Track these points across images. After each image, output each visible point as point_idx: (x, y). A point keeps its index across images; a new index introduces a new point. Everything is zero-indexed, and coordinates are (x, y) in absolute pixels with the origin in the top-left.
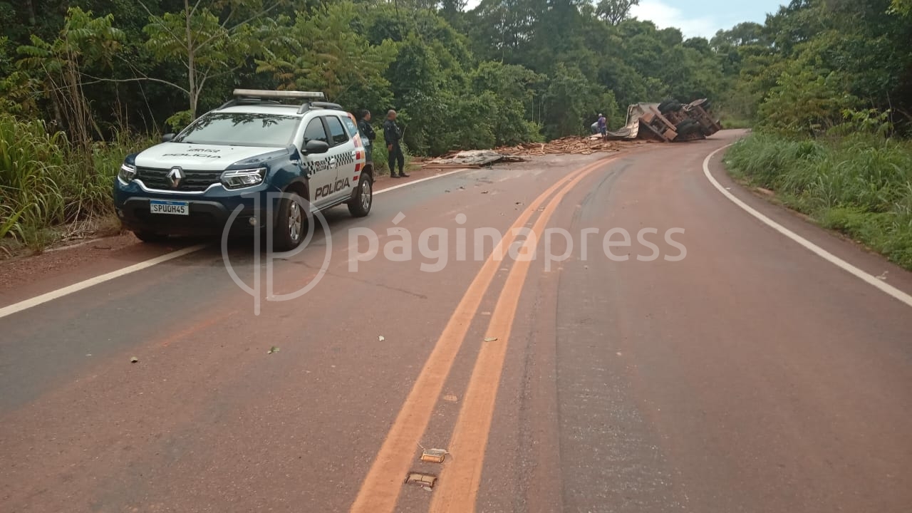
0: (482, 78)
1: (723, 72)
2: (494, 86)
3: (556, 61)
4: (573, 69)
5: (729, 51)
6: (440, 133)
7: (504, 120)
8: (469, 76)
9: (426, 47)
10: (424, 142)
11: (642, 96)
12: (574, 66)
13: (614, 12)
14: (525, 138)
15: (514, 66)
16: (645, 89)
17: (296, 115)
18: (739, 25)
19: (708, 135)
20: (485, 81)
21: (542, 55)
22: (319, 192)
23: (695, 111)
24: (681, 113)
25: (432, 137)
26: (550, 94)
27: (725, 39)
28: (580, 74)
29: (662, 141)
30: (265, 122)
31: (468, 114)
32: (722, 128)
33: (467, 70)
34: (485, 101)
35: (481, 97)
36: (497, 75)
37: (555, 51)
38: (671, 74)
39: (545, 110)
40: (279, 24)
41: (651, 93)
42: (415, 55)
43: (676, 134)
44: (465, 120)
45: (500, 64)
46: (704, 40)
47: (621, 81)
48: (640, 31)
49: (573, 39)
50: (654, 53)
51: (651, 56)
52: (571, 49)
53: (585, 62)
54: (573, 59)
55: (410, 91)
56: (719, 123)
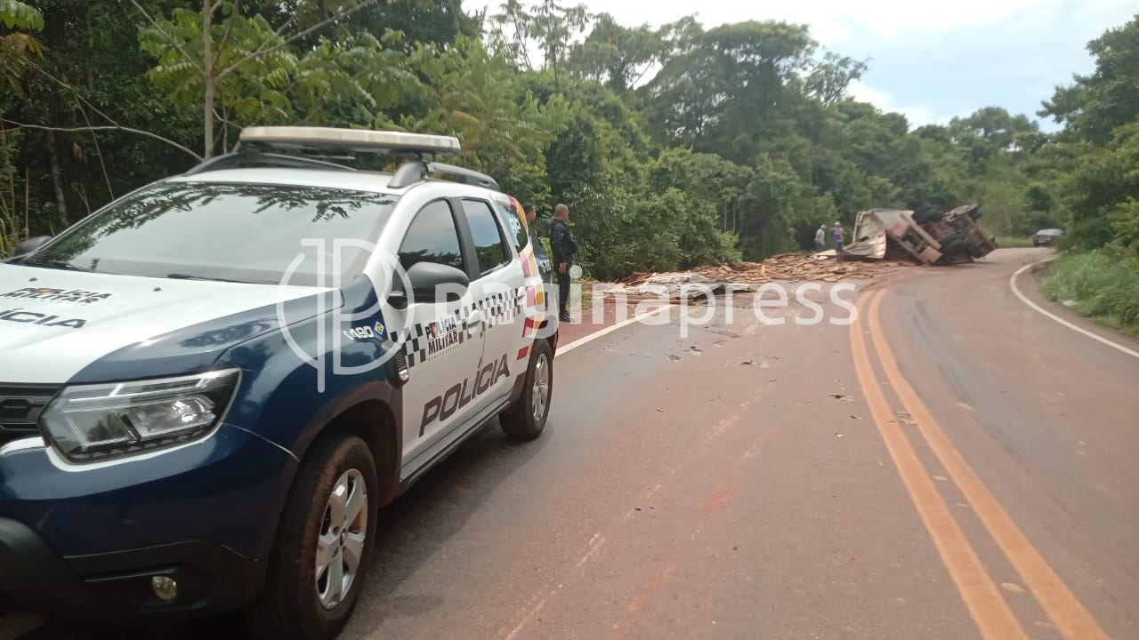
0: (665, 171)
1: (967, 171)
2: (679, 182)
3: (758, 151)
4: (781, 161)
5: (973, 145)
6: (607, 243)
7: (691, 229)
8: (645, 169)
9: (596, 123)
10: (586, 256)
11: (865, 202)
12: (782, 158)
13: (828, 90)
14: (719, 255)
15: (707, 155)
16: (870, 192)
17: (382, 189)
18: (980, 111)
19: (978, 257)
20: (668, 175)
21: (739, 142)
22: (432, 411)
23: (960, 223)
24: (943, 224)
25: (596, 251)
26: (749, 195)
27: (961, 129)
28: (790, 168)
29: (919, 263)
30: (322, 209)
31: (646, 219)
32: (997, 246)
33: (643, 160)
34: (669, 202)
35: (664, 196)
36: (684, 166)
37: (756, 137)
38: (903, 172)
39: (742, 216)
40: (385, 46)
41: (878, 198)
42: (581, 134)
43: (940, 254)
44: (642, 228)
45: (689, 151)
46: (941, 129)
47: (839, 179)
48: (860, 115)
49: (780, 122)
50: (879, 144)
51: (875, 148)
52: (776, 136)
53: (796, 153)
54: (781, 148)
55: (573, 186)
56: (993, 240)
